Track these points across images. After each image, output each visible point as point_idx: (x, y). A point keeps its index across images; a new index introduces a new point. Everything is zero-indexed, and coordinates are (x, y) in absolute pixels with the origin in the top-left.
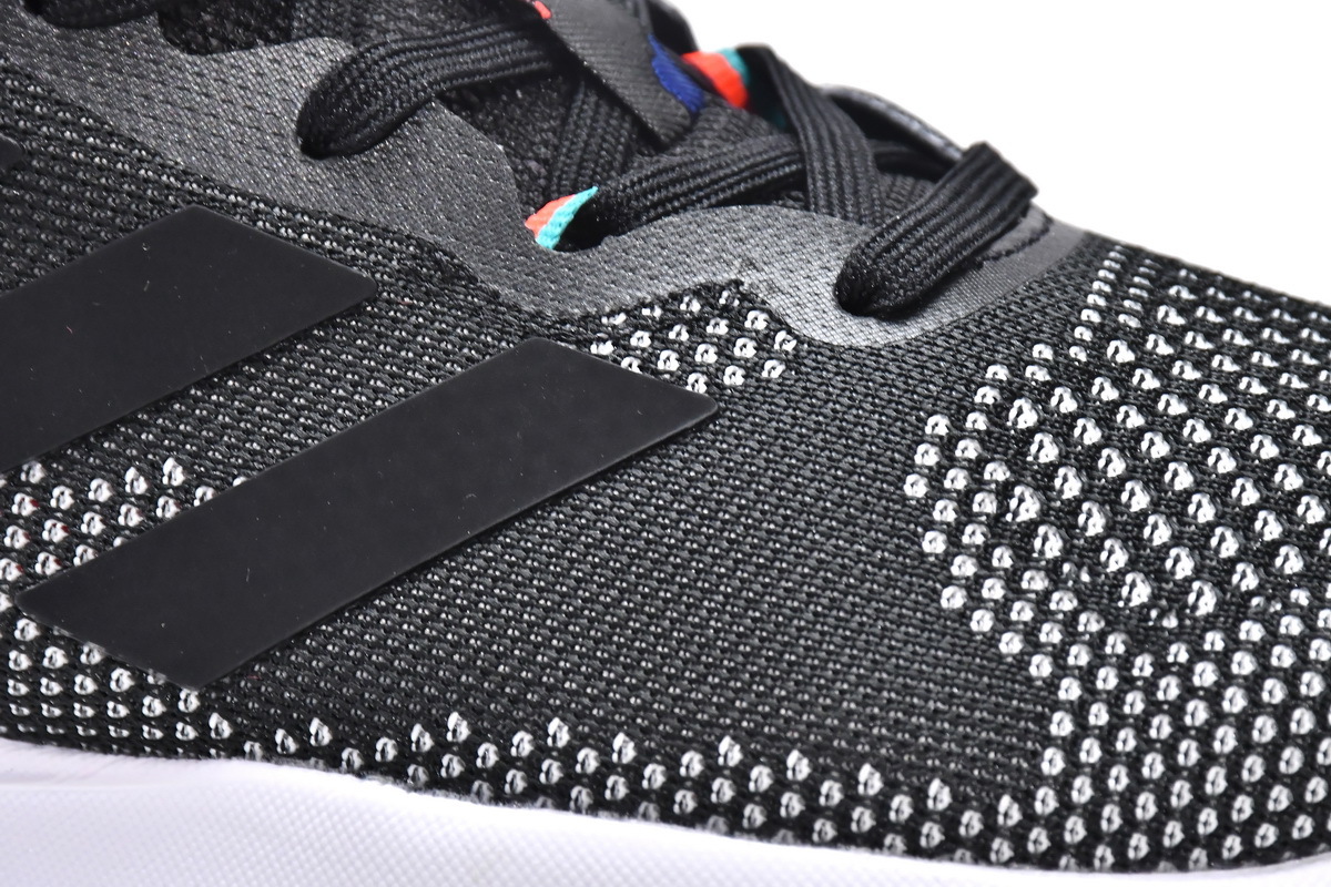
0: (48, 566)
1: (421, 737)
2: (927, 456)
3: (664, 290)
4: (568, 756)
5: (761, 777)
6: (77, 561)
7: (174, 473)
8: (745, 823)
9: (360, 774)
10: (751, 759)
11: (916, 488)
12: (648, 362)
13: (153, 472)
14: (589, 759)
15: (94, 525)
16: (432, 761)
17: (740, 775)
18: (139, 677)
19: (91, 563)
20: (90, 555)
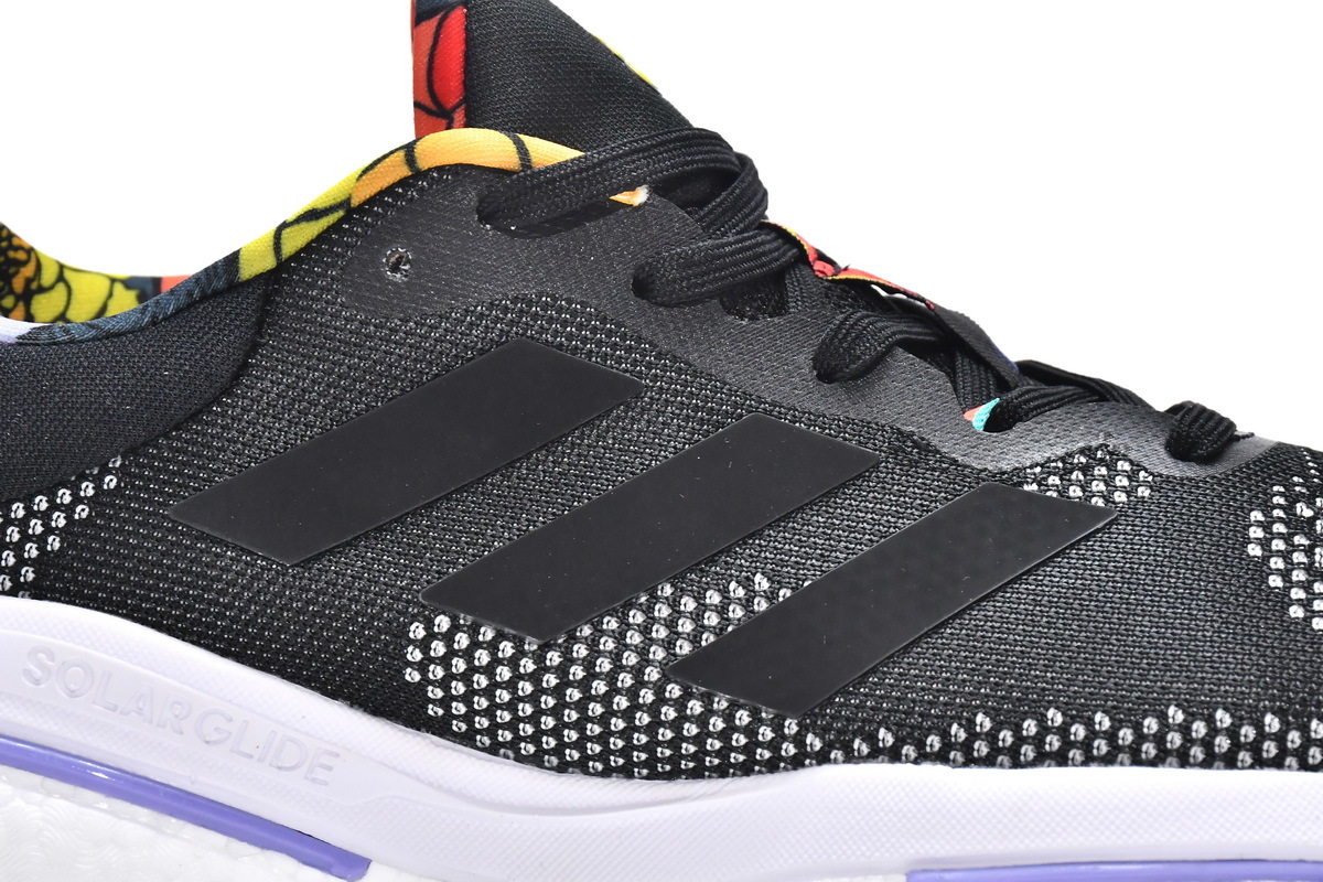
0: (684, 648)
1: (958, 732)
2: (1256, 533)
3: (1060, 452)
4: (1063, 731)
5: (1199, 729)
6: (704, 643)
7: (762, 583)
8: (1192, 760)
9: (916, 762)
10: (1191, 717)
11: (1254, 551)
12: (1062, 492)
13: (747, 583)
14: (1079, 731)
15: (712, 619)
16: (967, 747)
17: (1185, 729)
18: (755, 714)
19: (712, 644)
20: (712, 639)
